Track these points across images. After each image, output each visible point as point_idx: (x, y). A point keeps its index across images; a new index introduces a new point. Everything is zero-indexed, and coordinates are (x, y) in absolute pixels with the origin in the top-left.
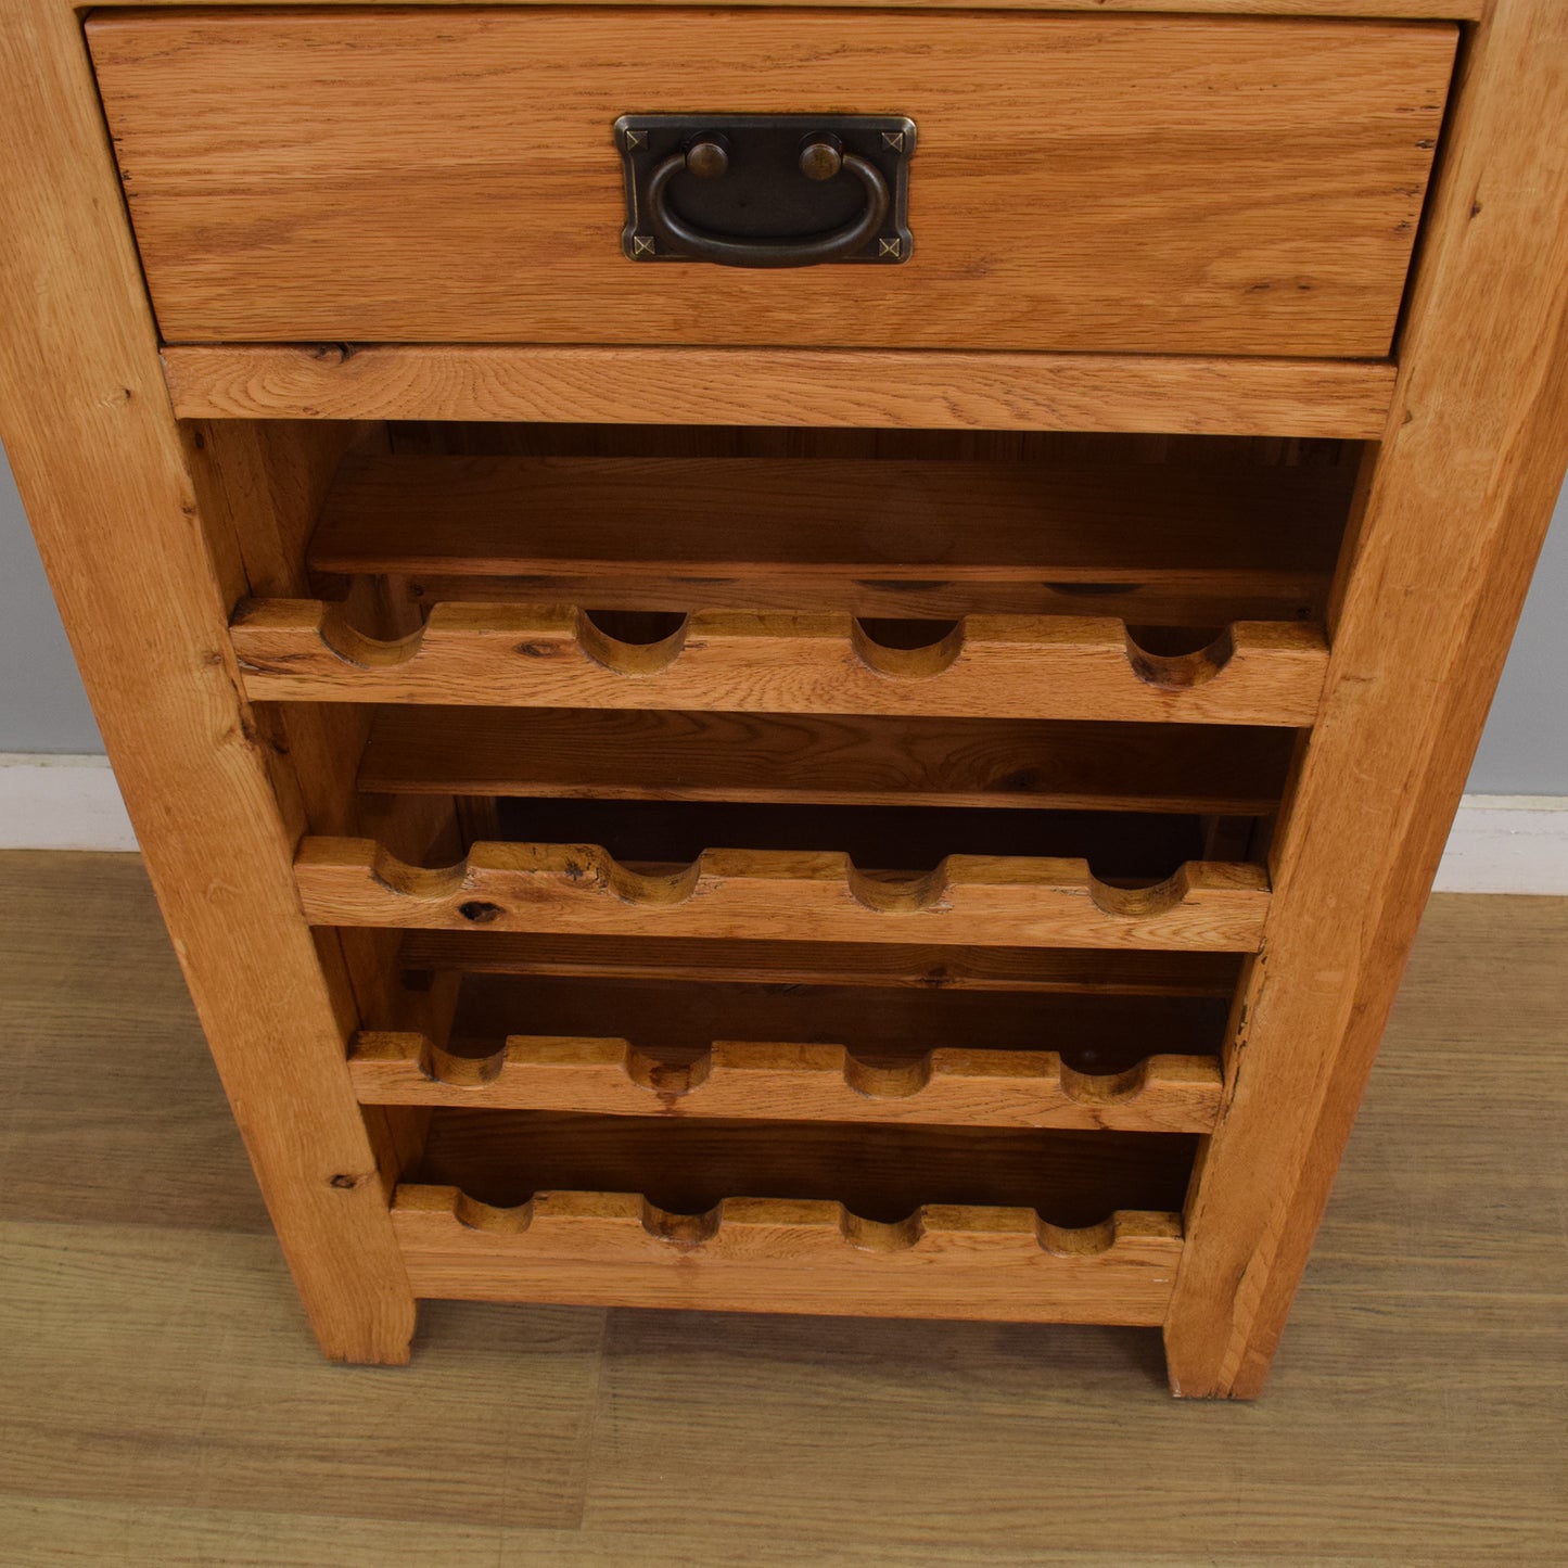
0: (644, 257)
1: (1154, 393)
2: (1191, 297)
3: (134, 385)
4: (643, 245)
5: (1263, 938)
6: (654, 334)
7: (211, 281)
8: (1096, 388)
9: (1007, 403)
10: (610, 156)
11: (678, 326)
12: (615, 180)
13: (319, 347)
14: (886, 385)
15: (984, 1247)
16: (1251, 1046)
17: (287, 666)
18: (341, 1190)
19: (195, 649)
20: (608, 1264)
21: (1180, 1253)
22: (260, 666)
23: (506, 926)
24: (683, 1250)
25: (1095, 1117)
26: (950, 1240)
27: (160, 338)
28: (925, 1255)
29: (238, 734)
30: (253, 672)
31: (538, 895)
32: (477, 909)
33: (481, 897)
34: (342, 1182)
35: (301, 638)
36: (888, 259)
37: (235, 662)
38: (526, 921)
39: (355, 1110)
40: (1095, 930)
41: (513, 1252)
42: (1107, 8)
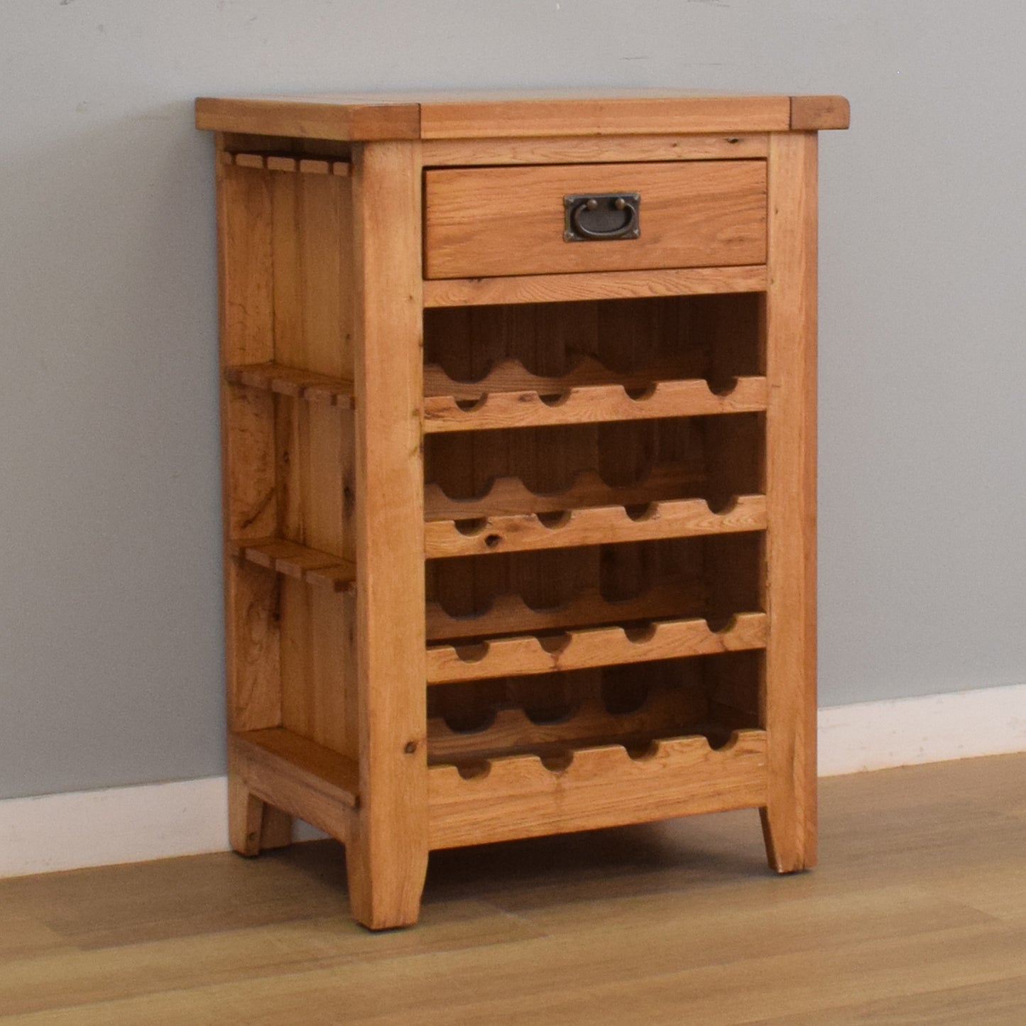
0: (572, 240)
1: (704, 280)
2: (713, 246)
3: (413, 294)
4: (571, 235)
5: (768, 521)
6: (571, 268)
7: (447, 255)
8: (688, 278)
9: (665, 286)
10: (562, 208)
11: (577, 264)
12: (562, 216)
13: (471, 278)
14: (634, 282)
15: (684, 750)
16: (772, 585)
17: (441, 414)
18: (408, 755)
19: (410, 408)
20: (524, 796)
21: (766, 740)
22: (432, 414)
23: (501, 549)
24: (558, 777)
25: (722, 642)
26: (672, 747)
27: (425, 277)
28: (663, 761)
29: (419, 450)
30: (429, 419)
31: (515, 528)
32: (492, 540)
33: (494, 532)
34: (410, 748)
35: (448, 400)
36: (635, 237)
37: (423, 414)
38: (509, 545)
39: (424, 687)
40: (710, 523)
41: (482, 796)
42: (682, 158)
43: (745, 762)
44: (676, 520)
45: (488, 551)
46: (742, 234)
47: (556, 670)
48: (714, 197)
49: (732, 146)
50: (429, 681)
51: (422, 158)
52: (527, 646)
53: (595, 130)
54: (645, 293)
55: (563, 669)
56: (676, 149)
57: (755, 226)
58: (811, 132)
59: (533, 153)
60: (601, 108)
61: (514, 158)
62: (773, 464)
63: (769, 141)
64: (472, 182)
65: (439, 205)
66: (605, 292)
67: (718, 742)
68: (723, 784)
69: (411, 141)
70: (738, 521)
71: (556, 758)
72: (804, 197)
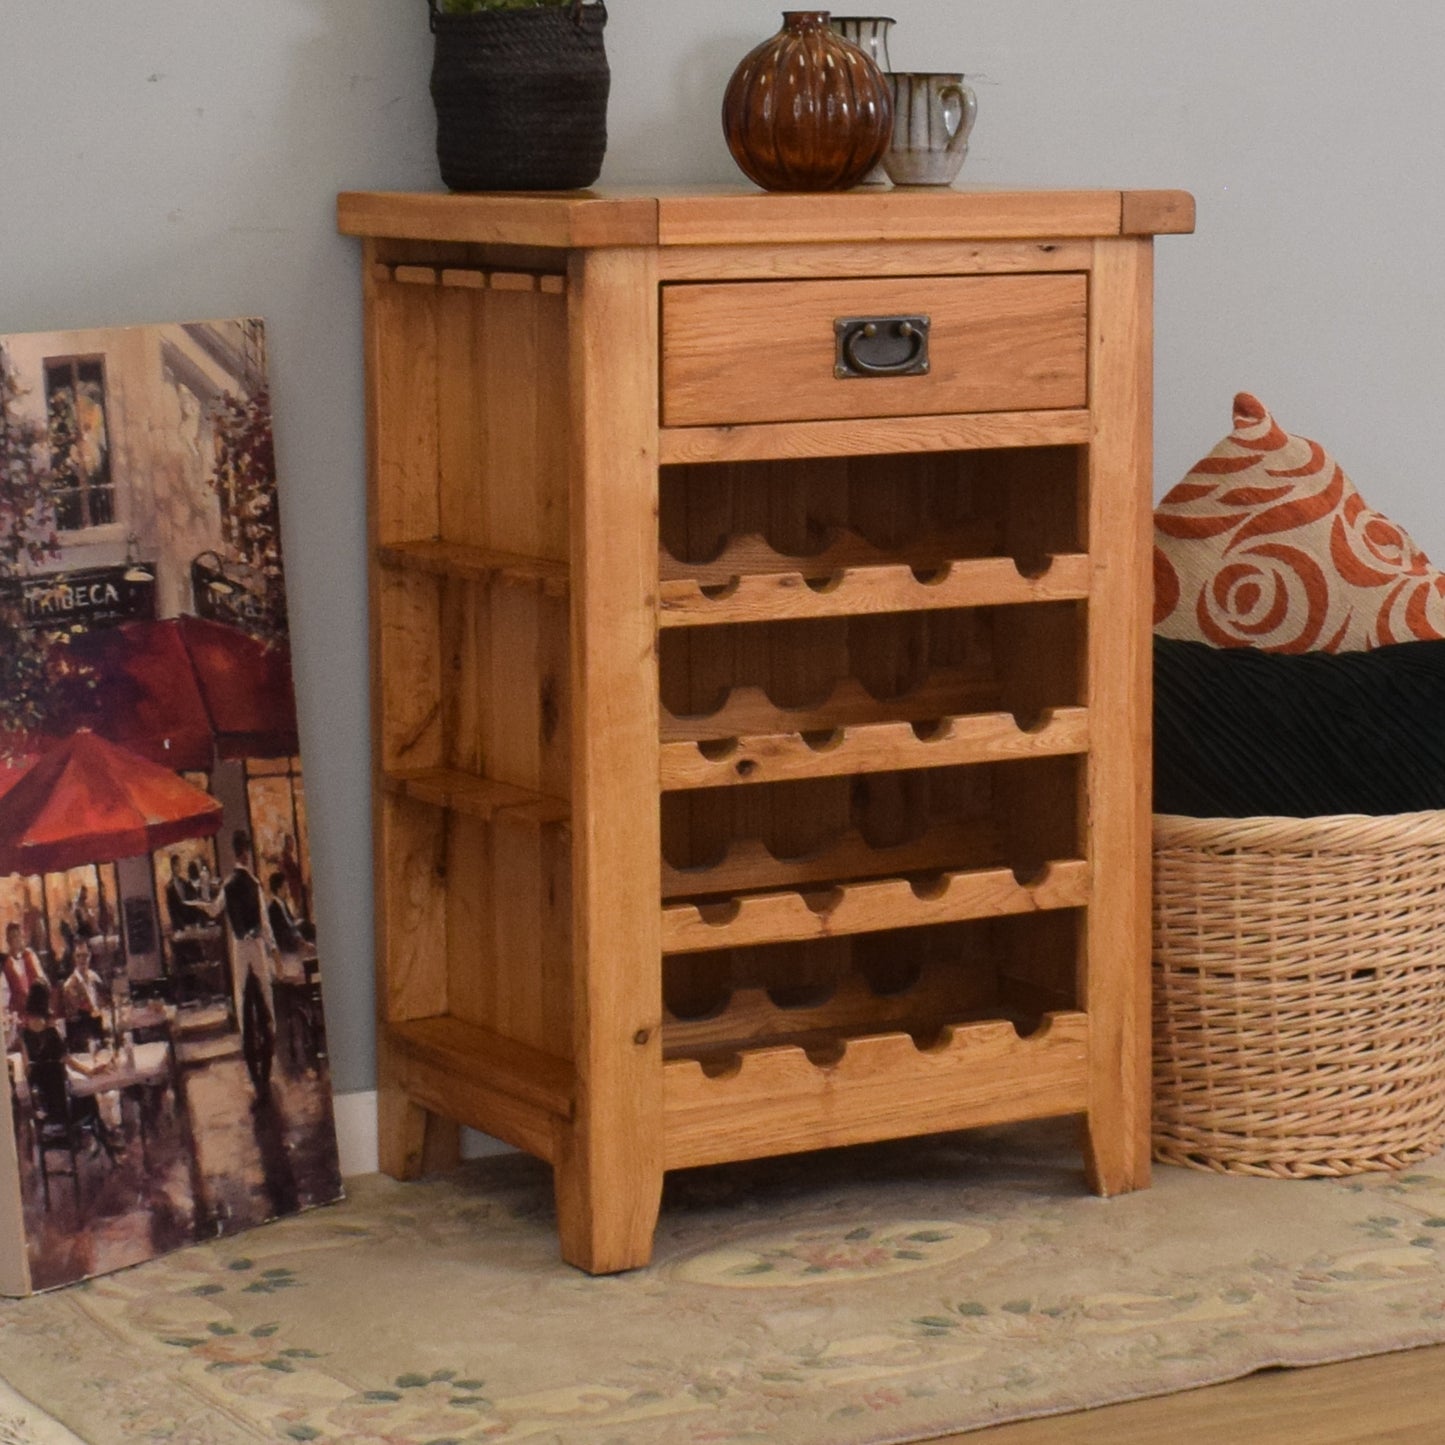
0: (845, 377)
1: (1010, 428)
2: (1019, 383)
3: (647, 447)
4: (842, 369)
5: (1089, 741)
6: (843, 413)
7: (689, 395)
8: (991, 427)
9: (962, 436)
10: (832, 335)
11: (851, 408)
12: (832, 345)
13: (720, 426)
15: (987, 1038)
16: (1096, 825)
17: (681, 603)
18: (639, 1047)
19: (642, 596)
20: (785, 1100)
21: (1086, 1025)
22: (669, 604)
23: (757, 777)
24: (827, 1074)
25: (1032, 900)
26: (969, 1034)
27: (662, 424)
28: (957, 1053)
29: (653, 649)
30: (666, 608)
31: (774, 751)
32: (745, 766)
33: (747, 756)
34: (641, 1037)
35: (690, 585)
36: (923, 373)
37: (658, 603)
38: (767, 772)
39: (659, 959)
40: (1018, 744)
41: (730, 1099)
42: (983, 271)
43: (1061, 1055)
44: (975, 741)
45: (740, 781)
46: (1056, 369)
47: (824, 935)
48: (1020, 322)
49: (1049, 255)
50: (666, 950)
51: (658, 268)
52: (789, 904)
53: (877, 234)
54: (937, 444)
55: (834, 934)
56: (977, 259)
57: (1072, 358)
58: (1146, 237)
59: (798, 264)
60: (885, 205)
61: (773, 270)
62: (1097, 666)
63: (1093, 248)
64: (719, 300)
65: (680, 330)
66: (887, 444)
67: (1027, 1028)
68: (1034, 1082)
69: (645, 247)
70: (1053, 741)
71: (824, 1050)
72: (1136, 322)
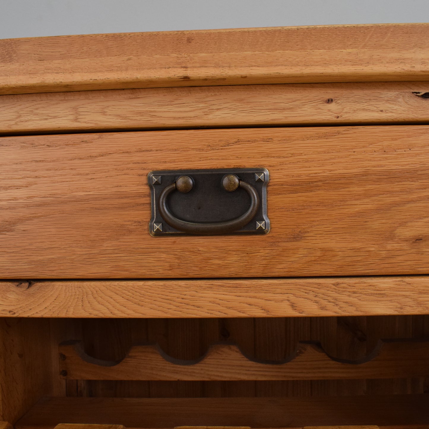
0: (158, 234)
1: (380, 294)
2: (390, 246)
4: (157, 227)
6: (162, 273)
8: (354, 292)
9: (316, 302)
10: (145, 189)
11: (171, 268)
12: (147, 200)
13: (19, 281)
14: (262, 295)
36: (261, 232)
42: (340, 120)
53: (178, 73)
56: (332, 106)
59: (104, 113)
60: (189, 40)
61: (76, 120)
66: (220, 308)
